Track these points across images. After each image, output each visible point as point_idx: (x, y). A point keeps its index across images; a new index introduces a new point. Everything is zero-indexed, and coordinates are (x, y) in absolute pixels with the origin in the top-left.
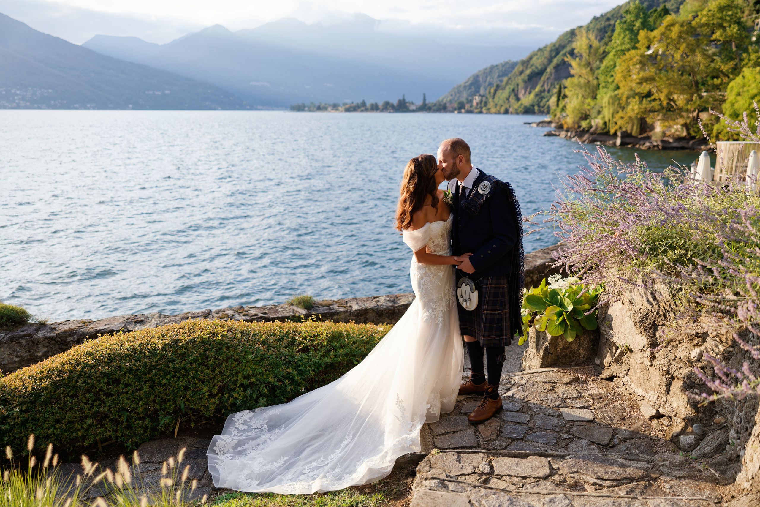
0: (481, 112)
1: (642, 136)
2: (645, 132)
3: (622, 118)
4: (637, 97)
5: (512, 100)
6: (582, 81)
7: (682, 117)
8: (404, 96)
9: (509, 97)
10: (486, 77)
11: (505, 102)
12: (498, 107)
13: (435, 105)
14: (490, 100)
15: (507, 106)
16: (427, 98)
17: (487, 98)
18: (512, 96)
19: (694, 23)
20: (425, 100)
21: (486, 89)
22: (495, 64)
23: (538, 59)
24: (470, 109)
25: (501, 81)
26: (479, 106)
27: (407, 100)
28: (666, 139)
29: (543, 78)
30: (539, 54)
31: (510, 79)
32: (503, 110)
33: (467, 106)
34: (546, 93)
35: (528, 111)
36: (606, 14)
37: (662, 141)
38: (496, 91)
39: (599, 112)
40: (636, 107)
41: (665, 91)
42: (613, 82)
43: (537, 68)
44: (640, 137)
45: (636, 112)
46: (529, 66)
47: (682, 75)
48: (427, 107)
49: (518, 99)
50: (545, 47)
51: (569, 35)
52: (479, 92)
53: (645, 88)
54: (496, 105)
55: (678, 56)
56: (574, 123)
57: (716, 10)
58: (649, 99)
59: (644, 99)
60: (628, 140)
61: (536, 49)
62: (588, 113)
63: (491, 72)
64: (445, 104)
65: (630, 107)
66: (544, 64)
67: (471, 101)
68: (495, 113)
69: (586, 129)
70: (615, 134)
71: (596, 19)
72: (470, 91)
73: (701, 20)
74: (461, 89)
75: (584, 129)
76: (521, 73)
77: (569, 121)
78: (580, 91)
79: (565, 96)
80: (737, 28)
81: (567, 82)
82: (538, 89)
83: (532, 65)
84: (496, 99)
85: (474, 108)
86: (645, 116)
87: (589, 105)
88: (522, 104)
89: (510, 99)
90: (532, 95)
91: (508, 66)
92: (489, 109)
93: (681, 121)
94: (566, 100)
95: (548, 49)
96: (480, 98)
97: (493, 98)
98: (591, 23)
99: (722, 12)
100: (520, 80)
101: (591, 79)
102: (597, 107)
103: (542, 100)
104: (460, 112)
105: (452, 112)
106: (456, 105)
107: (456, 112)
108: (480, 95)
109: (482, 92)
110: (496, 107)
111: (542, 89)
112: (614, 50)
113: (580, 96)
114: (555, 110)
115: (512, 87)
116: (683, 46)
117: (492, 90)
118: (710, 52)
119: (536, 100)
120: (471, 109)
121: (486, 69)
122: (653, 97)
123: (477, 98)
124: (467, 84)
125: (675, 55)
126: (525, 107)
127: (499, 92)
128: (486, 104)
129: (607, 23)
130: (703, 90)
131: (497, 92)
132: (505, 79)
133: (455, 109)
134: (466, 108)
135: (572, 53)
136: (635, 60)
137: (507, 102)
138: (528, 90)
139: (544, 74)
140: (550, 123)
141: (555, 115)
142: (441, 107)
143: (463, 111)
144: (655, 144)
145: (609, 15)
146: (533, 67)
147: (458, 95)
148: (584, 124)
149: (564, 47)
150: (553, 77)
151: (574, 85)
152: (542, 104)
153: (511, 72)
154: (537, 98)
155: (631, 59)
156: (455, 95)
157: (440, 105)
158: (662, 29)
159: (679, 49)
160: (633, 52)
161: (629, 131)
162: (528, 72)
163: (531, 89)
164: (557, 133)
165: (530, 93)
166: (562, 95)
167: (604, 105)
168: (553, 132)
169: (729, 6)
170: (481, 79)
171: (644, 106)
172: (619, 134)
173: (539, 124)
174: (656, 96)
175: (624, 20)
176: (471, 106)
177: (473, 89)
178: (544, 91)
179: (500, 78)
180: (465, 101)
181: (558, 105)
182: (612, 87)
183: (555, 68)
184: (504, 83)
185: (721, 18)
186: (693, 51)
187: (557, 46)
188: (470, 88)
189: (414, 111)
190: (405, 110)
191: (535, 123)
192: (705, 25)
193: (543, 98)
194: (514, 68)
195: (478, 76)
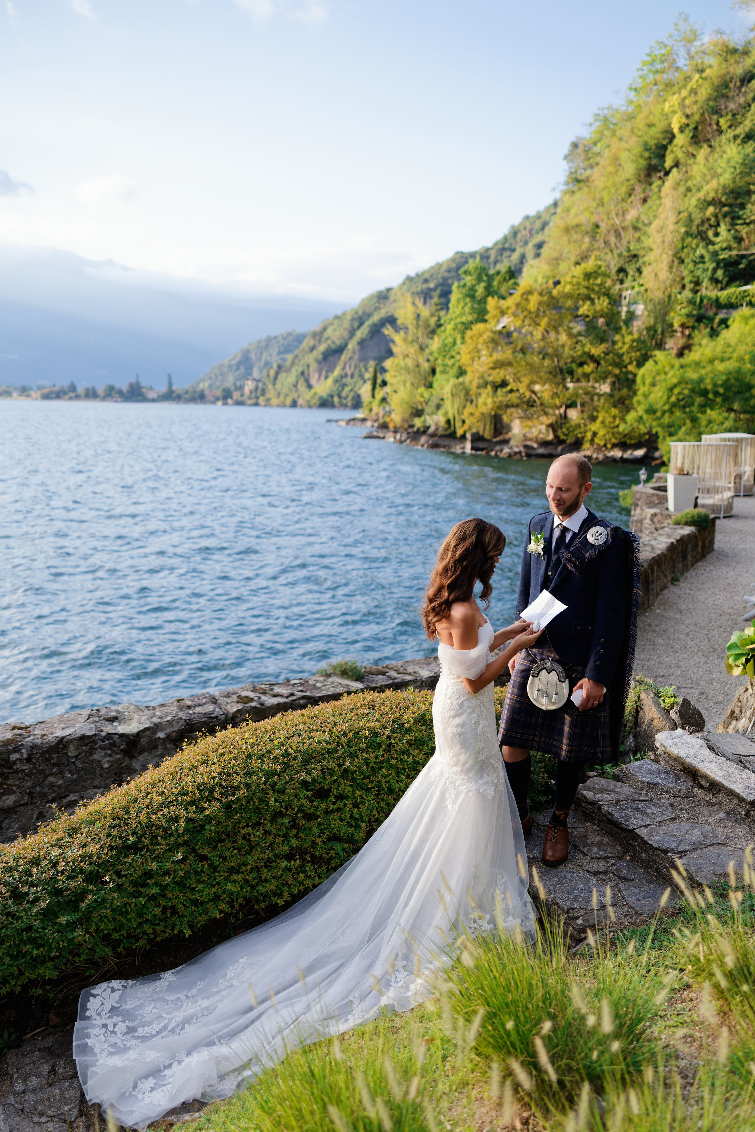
0: (256, 404)
1: (497, 439)
2: (500, 434)
3: (472, 414)
4: (489, 387)
5: (302, 387)
6: (410, 362)
7: (546, 414)
8: (137, 377)
9: (297, 382)
10: (261, 354)
11: (291, 391)
12: (282, 397)
13: (187, 392)
14: (270, 387)
15: (295, 396)
16: (174, 381)
17: (264, 384)
18: (301, 381)
19: (555, 292)
20: (170, 384)
21: (261, 371)
22: (273, 334)
23: (335, 330)
24: (240, 399)
25: (284, 360)
26: (253, 395)
27: (143, 383)
28: (529, 443)
29: (343, 358)
30: (336, 323)
31: (296, 357)
32: (289, 401)
33: (236, 395)
34: (349, 379)
35: (325, 403)
36: (422, 274)
37: (526, 447)
38: (277, 373)
39: (438, 407)
40: (489, 401)
41: (526, 380)
42: (454, 365)
43: (334, 343)
44: (495, 440)
45: (490, 406)
46: (323, 340)
47: (544, 358)
48: (174, 395)
49: (310, 387)
50: (344, 314)
51: (375, 300)
52: (250, 374)
53: (497, 376)
54: (279, 394)
55: (538, 334)
56: (404, 420)
57: (582, 276)
58: (504, 390)
59: (499, 390)
60: (480, 445)
61: (331, 317)
62: (420, 407)
63: (267, 346)
64: (203, 391)
65: (481, 400)
66: (343, 338)
67: (241, 388)
68: (278, 406)
69: (422, 429)
70: (463, 437)
71: (409, 279)
72: (238, 373)
73: (564, 288)
74: (225, 369)
75: (418, 429)
76: (312, 349)
77: (396, 418)
78: (409, 377)
79: (384, 383)
80: (607, 301)
81: (388, 364)
82: (337, 372)
83: (327, 339)
84: (278, 386)
85: (246, 397)
86: (501, 412)
87: (422, 396)
88: (315, 394)
89: (299, 386)
90: (330, 381)
91: (291, 338)
92: (268, 400)
93: (547, 420)
94: (388, 389)
95: (349, 317)
96: (255, 383)
97: (274, 385)
98: (404, 284)
99: (589, 279)
100: (311, 359)
101: (421, 360)
102: (435, 401)
103: (344, 389)
104: (225, 404)
105: (214, 402)
106: (219, 393)
107: (220, 403)
108: (254, 380)
109: (256, 374)
110: (278, 397)
111: (343, 373)
112: (453, 323)
113: (408, 385)
114: (371, 403)
115: (300, 369)
116: (544, 322)
117: (272, 373)
118: (575, 331)
119: (335, 388)
120: (242, 399)
121: (260, 342)
122: (509, 388)
123: (249, 382)
124: (234, 362)
125: (535, 333)
126: (321, 398)
127: (282, 376)
128: (263, 392)
129: (425, 286)
130: (569, 380)
131: (280, 376)
132: (289, 357)
133: (218, 399)
134: (234, 397)
135: (393, 323)
136: (485, 337)
137: (294, 389)
138: (324, 373)
139: (345, 352)
140: (364, 420)
141: (371, 410)
142: (196, 396)
143: (230, 401)
144: (516, 450)
145: (427, 276)
146: (329, 342)
147: (220, 378)
148: (418, 422)
149: (369, 315)
150: (356, 357)
151: (399, 369)
152: (344, 394)
153: (297, 347)
154: (337, 385)
155: (480, 335)
156: (216, 378)
157: (195, 392)
158: (516, 297)
159: (539, 325)
160: (479, 327)
161: (481, 433)
162: (322, 348)
163: (327, 372)
164: (381, 435)
165: (326, 378)
166: (379, 381)
167: (445, 397)
168: (375, 434)
169: (595, 272)
170: (253, 356)
171: (500, 398)
172: (468, 436)
173: (349, 421)
174: (512, 386)
175: (462, 283)
176: (242, 395)
177: (242, 370)
178: (346, 376)
179: (282, 356)
180: (232, 388)
181: (373, 396)
182: (453, 372)
183: (360, 343)
184: (288, 363)
185: (587, 288)
186: (555, 328)
187: (360, 313)
188: (238, 369)
189: (154, 400)
190: (140, 398)
191: (342, 420)
192: (569, 296)
193: (344, 385)
194: (301, 342)
195: (248, 351)
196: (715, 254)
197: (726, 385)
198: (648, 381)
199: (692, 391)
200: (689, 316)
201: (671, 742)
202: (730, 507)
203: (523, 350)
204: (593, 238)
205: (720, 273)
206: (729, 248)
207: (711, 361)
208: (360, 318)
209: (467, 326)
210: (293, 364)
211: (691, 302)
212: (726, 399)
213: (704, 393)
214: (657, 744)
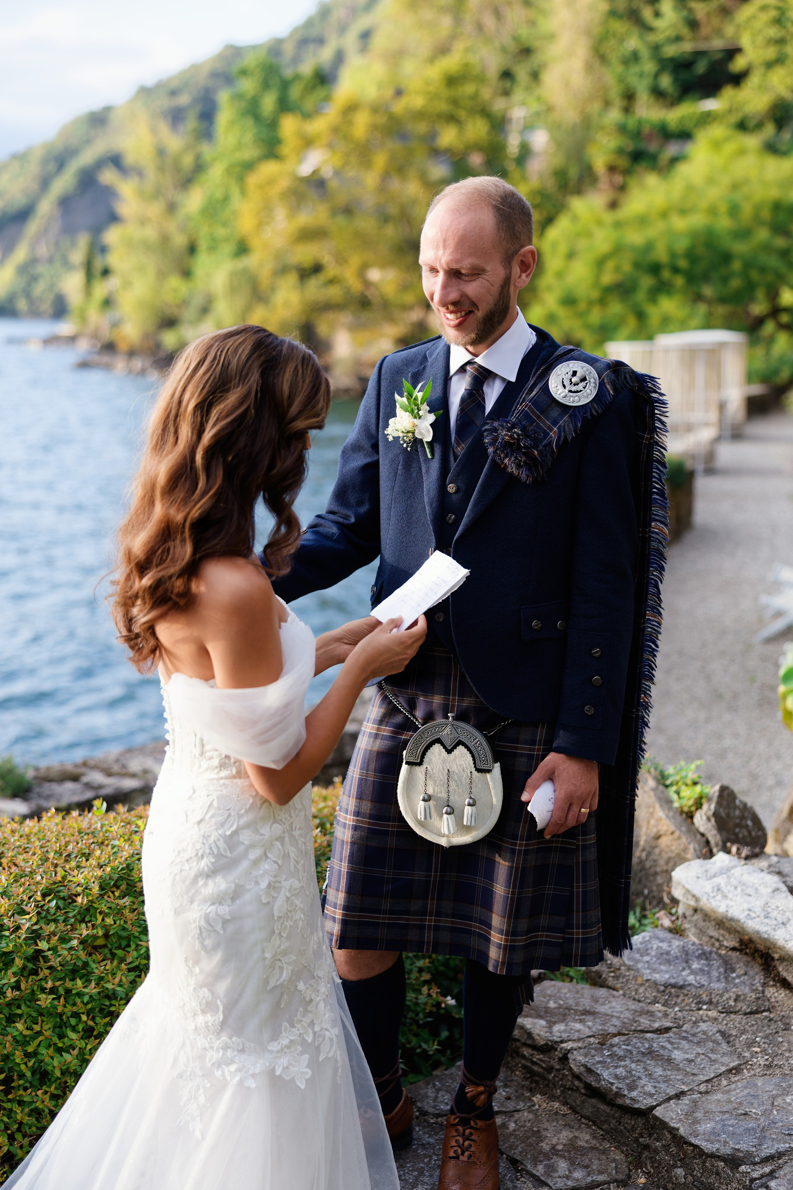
4: (292, 275)
6: (150, 233)
7: (392, 320)
19: (396, 108)
23: (13, 177)
28: (360, 371)
29: (30, 229)
30: (14, 166)
34: (47, 265)
36: (166, 81)
37: (356, 377)
39: (205, 311)
40: (293, 298)
41: (355, 261)
42: (227, 236)
45: (294, 307)
47: (382, 224)
50: (28, 152)
53: (306, 253)
55: (371, 181)
56: (143, 336)
57: (441, 81)
58: (318, 279)
59: (309, 279)
62: (172, 313)
65: (278, 298)
66: (28, 192)
71: (145, 92)
73: (411, 100)
79: (106, 272)
80: (484, 125)
81: (112, 237)
82: (21, 254)
86: (314, 319)
87: (174, 292)
90: (9, 270)
94: (113, 283)
95: (36, 156)
98: (135, 99)
99: (452, 86)
101: (169, 228)
102: (197, 300)
103: (36, 283)
112: (222, 163)
114: (84, 307)
116: (380, 160)
119: (19, 284)
122: (326, 276)
125: (365, 179)
129: (173, 102)
135: (116, 163)
136: (280, 185)
140: (72, 339)
141: (86, 321)
144: (342, 383)
148: (169, 339)
149: (77, 152)
150: (56, 226)
151: (129, 244)
152: (38, 293)
154: (22, 277)
155: (272, 183)
158: (330, 116)
159: (371, 165)
160: (269, 168)
166: (97, 269)
167: (215, 293)
169: (463, 74)
171: (312, 294)
173: (48, 341)
175: (235, 91)
178: (37, 260)
181: (90, 295)
182: (228, 248)
183: (61, 202)
185: (450, 101)
186: (400, 171)
187: (58, 148)
192: (420, 115)
193: (34, 279)
196: (656, 48)
197: (691, 255)
198: (563, 249)
199: (637, 265)
200: (620, 151)
201: (708, 886)
202: (710, 456)
203: (348, 211)
204: (458, 20)
205: (666, 82)
206: (678, 39)
207: (664, 214)
208: (59, 156)
209: (249, 166)
211: (622, 129)
212: (692, 278)
213: (655, 269)
214: (677, 893)
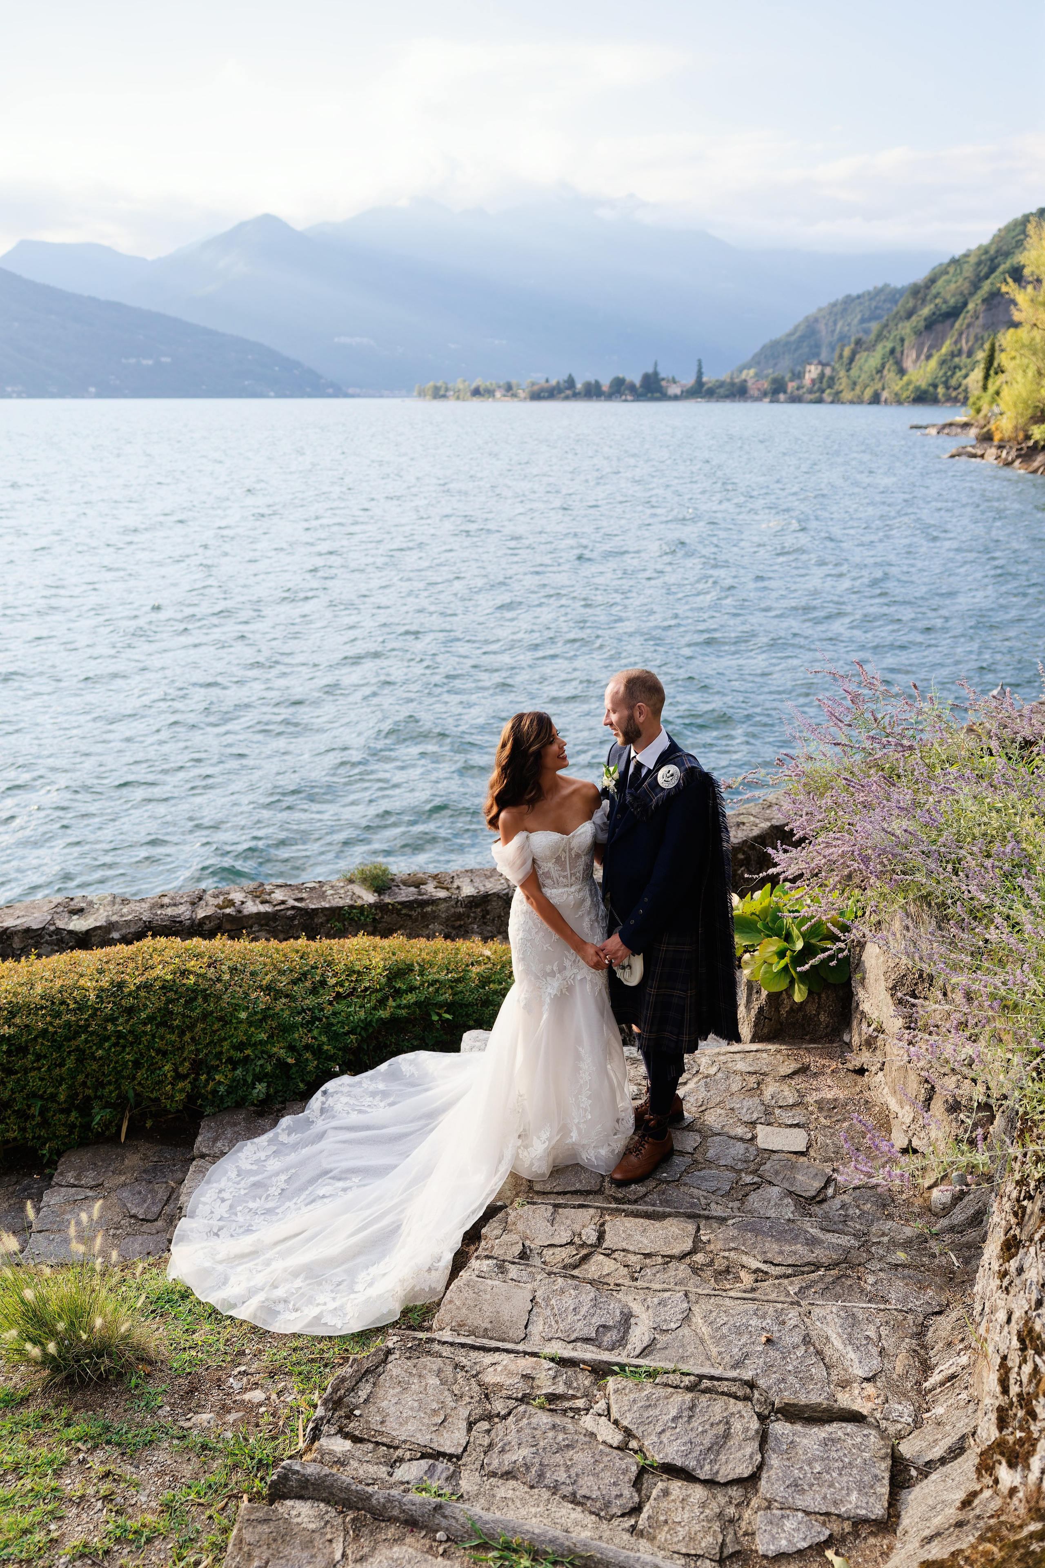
0: (820, 401)
5: (890, 374)
8: (656, 364)
9: (883, 366)
10: (835, 323)
11: (872, 379)
12: (858, 388)
13: (722, 385)
14: (842, 373)
15: (878, 386)
16: (704, 369)
17: (833, 369)
18: (889, 364)
20: (700, 374)
21: (833, 349)
22: (854, 293)
24: (796, 393)
25: (866, 331)
26: (816, 387)
27: (662, 375)
29: (957, 325)
30: (951, 270)
31: (885, 326)
32: (868, 393)
33: (791, 388)
34: (964, 356)
35: (923, 397)
38: (854, 353)
43: (944, 301)
46: (928, 298)
48: (704, 389)
49: (902, 372)
50: (966, 256)
52: (817, 355)
54: (855, 383)
56: (1016, 428)
61: (946, 260)
63: (845, 310)
64: (745, 381)
66: (961, 293)
67: (799, 376)
68: (852, 402)
72: (797, 353)
74: (780, 349)
75: (1036, 442)
76: (910, 312)
77: (1006, 424)
78: (1034, 359)
79: (1001, 370)
81: (1007, 338)
82: (946, 347)
83: (936, 296)
84: (854, 372)
85: (804, 390)
88: (909, 383)
89: (885, 372)
90: (933, 363)
91: (881, 297)
92: (838, 393)
94: (1003, 378)
95: (973, 260)
96: (820, 367)
97: (848, 370)
100: (906, 328)
103: (954, 373)
104: (774, 400)
105: (757, 399)
106: (766, 385)
107: (767, 400)
108: (820, 363)
109: (824, 355)
110: (853, 389)
111: (955, 349)
113: (1031, 370)
114: (979, 399)
115: (889, 345)
117: (847, 352)
119: (941, 373)
120: (799, 393)
121: (834, 305)
123: (813, 368)
124: (793, 338)
126: (917, 388)
127: (861, 356)
128: (831, 381)
131: (857, 357)
132: (875, 327)
133: (765, 394)
134: (789, 390)
135: (1017, 274)
137: (877, 376)
138: (925, 350)
139: (961, 316)
140: (966, 425)
141: (978, 411)
142: (734, 390)
143: (782, 396)
146: (937, 301)
147: (773, 362)
148: (1037, 432)
149: (1007, 254)
151: (1019, 345)
152: (953, 382)
153: (890, 310)
154: (945, 367)
156: (766, 363)
157: (733, 384)
162: (926, 311)
163: (931, 347)
164: (979, 452)
165: (929, 357)
166: (995, 365)
168: (970, 450)
170: (821, 327)
173: (942, 428)
176: (799, 387)
177: (804, 349)
179: (864, 325)
180: (786, 376)
181: (985, 388)
183: (984, 301)
184: (872, 336)
187: (992, 252)
188: (798, 348)
189: (676, 398)
190: (658, 395)
191: (934, 426)
193: (956, 368)
194: (896, 302)
195: (816, 320)
208: (992, 260)
210: (879, 337)
